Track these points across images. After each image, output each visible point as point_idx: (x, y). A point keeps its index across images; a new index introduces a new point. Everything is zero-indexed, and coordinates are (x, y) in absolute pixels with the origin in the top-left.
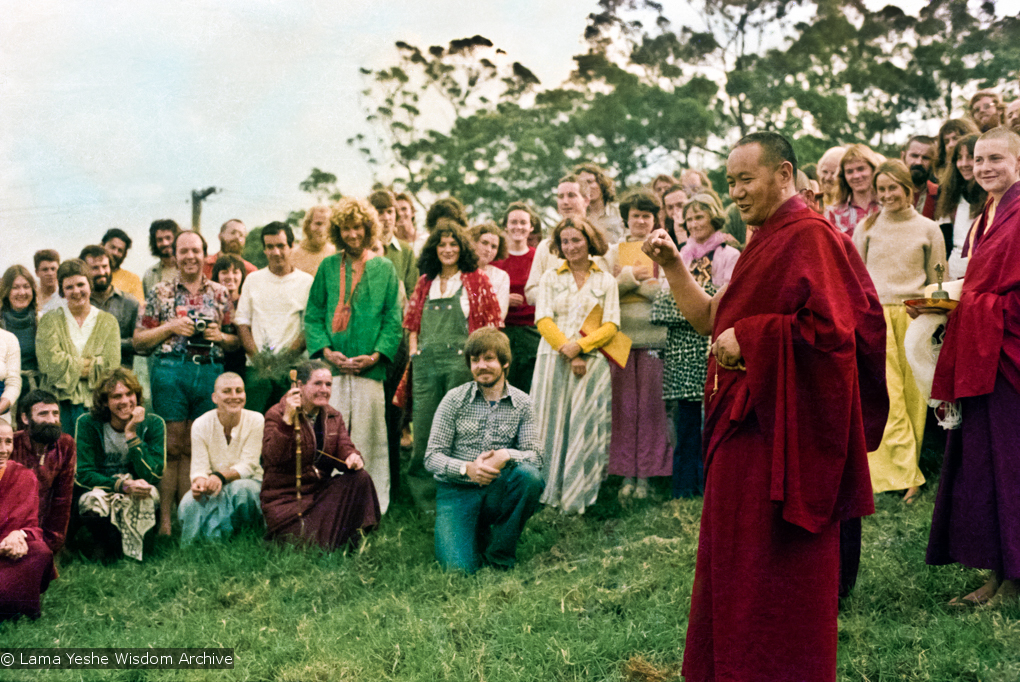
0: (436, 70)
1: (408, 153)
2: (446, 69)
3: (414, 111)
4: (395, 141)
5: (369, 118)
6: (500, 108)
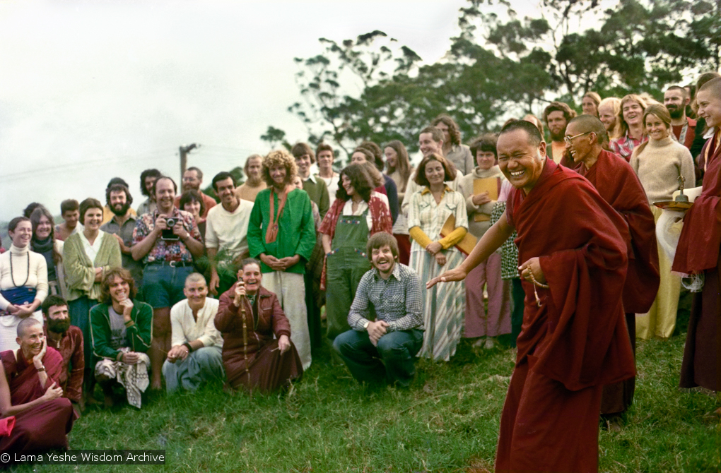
0: (348, 56)
1: (333, 114)
2: (355, 54)
3: (335, 84)
4: (323, 105)
5: (303, 91)
6: (395, 78)
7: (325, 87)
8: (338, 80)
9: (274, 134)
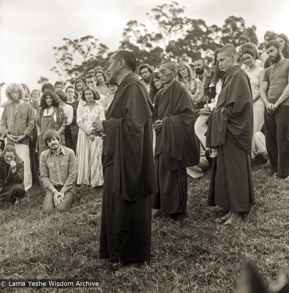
0: (77, 46)
1: (70, 72)
2: (79, 46)
3: (71, 59)
4: (66, 68)
5: (57, 62)
6: (97, 57)
7: (67, 61)
8: (73, 57)
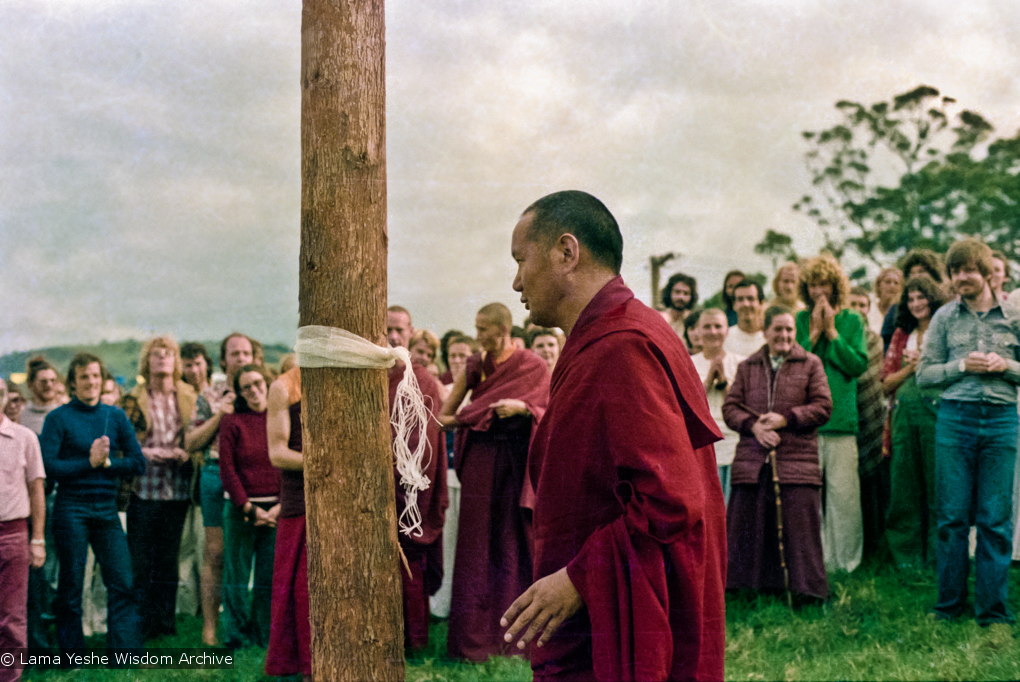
0: (881, 126)
1: (858, 213)
2: (890, 124)
3: (863, 169)
4: (846, 200)
5: (817, 181)
6: (952, 159)
7: (850, 174)
8: (869, 163)
9: (775, 241)
